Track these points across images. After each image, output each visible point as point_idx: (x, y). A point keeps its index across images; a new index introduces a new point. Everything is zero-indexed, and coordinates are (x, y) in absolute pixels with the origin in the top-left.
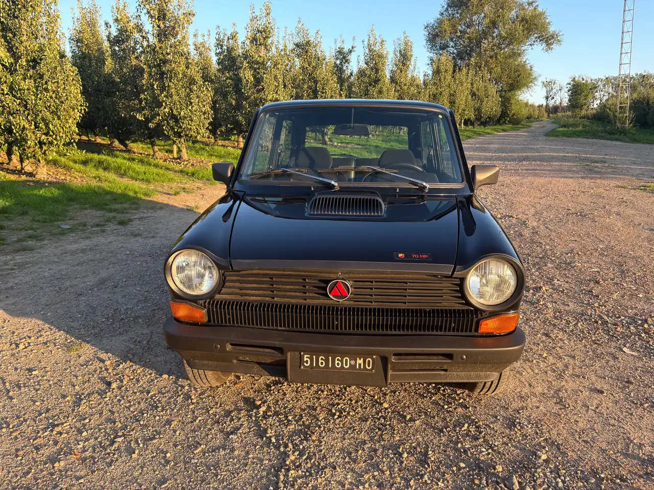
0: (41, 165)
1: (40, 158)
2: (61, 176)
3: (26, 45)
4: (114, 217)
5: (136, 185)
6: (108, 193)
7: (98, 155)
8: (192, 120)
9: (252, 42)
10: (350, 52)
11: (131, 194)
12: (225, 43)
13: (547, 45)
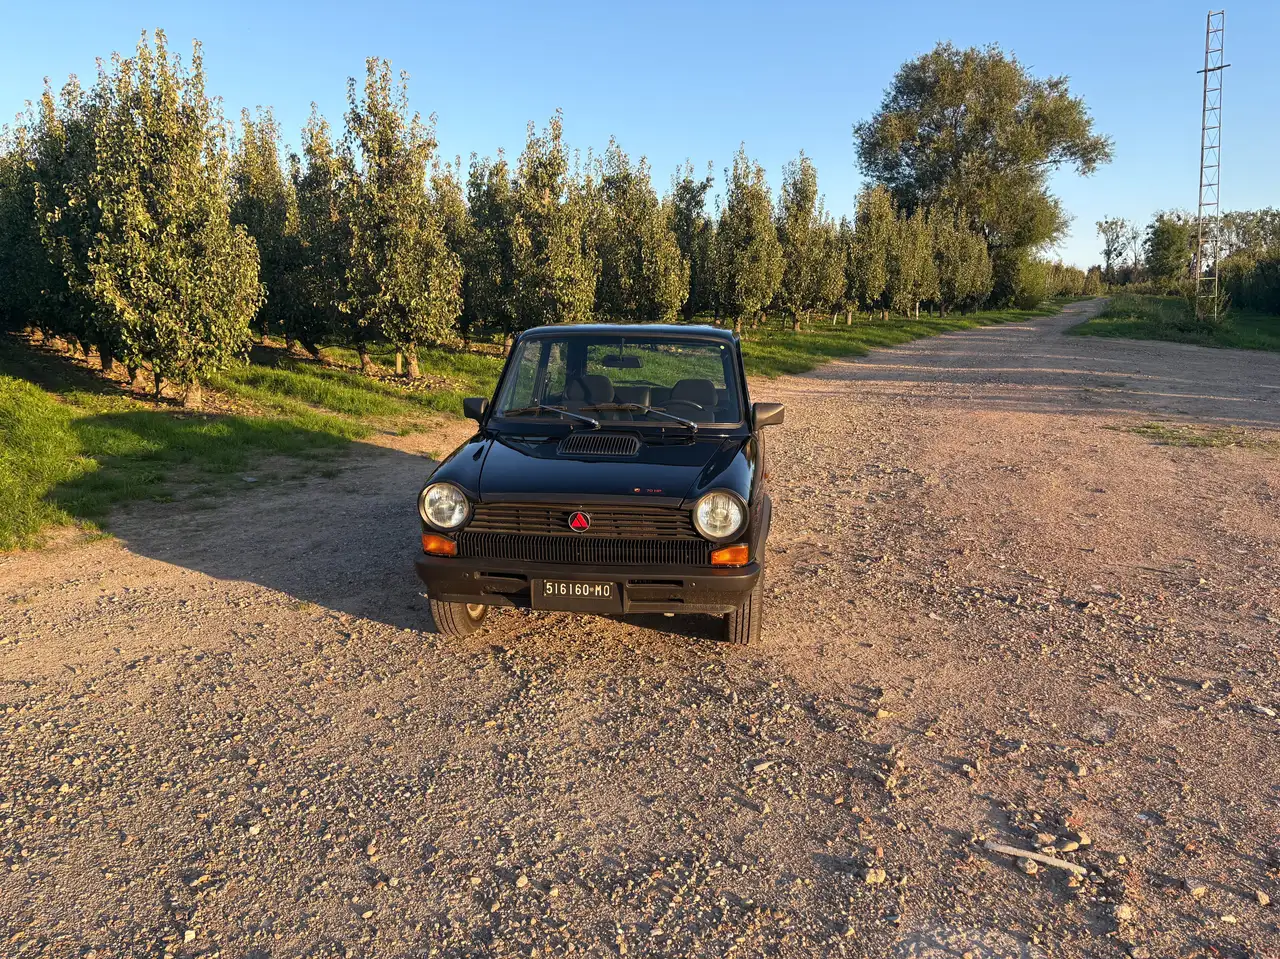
0: (194, 387)
1: (193, 376)
2: (221, 404)
3: (177, 203)
4: (314, 467)
5: (340, 419)
6: (299, 431)
7: (273, 368)
8: (428, 315)
9: (529, 183)
10: (704, 187)
11: (334, 433)
12: (486, 180)
13: (1085, 162)
